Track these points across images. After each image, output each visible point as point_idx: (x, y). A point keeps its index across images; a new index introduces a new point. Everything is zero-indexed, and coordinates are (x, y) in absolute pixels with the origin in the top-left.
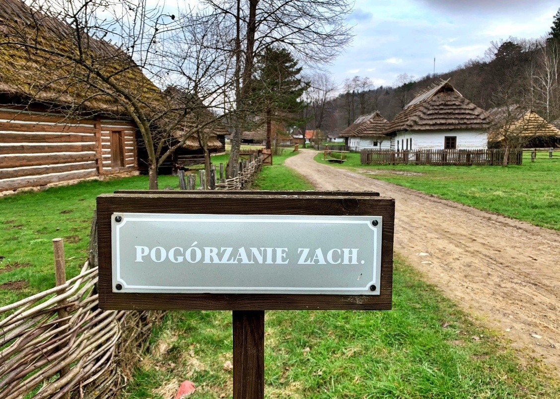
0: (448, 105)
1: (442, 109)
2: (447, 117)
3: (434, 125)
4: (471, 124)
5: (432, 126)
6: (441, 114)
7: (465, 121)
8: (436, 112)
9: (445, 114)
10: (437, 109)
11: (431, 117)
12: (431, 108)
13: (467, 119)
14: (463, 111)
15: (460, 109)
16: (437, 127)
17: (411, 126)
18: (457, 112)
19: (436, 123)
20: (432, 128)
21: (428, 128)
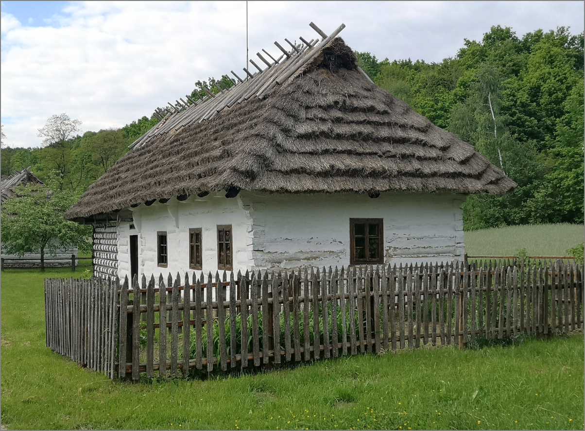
0: (354, 110)
1: (338, 121)
2: (361, 150)
3: (325, 174)
4: (434, 175)
5: (320, 180)
6: (339, 137)
7: (416, 165)
8: (325, 128)
9: (353, 137)
10: (323, 120)
11: (309, 147)
12: (303, 114)
13: (419, 159)
14: (400, 133)
15: (389, 124)
16: (337, 184)
17: (251, 175)
18: (384, 132)
19: (332, 167)
20: (322, 185)
21: (308, 184)
